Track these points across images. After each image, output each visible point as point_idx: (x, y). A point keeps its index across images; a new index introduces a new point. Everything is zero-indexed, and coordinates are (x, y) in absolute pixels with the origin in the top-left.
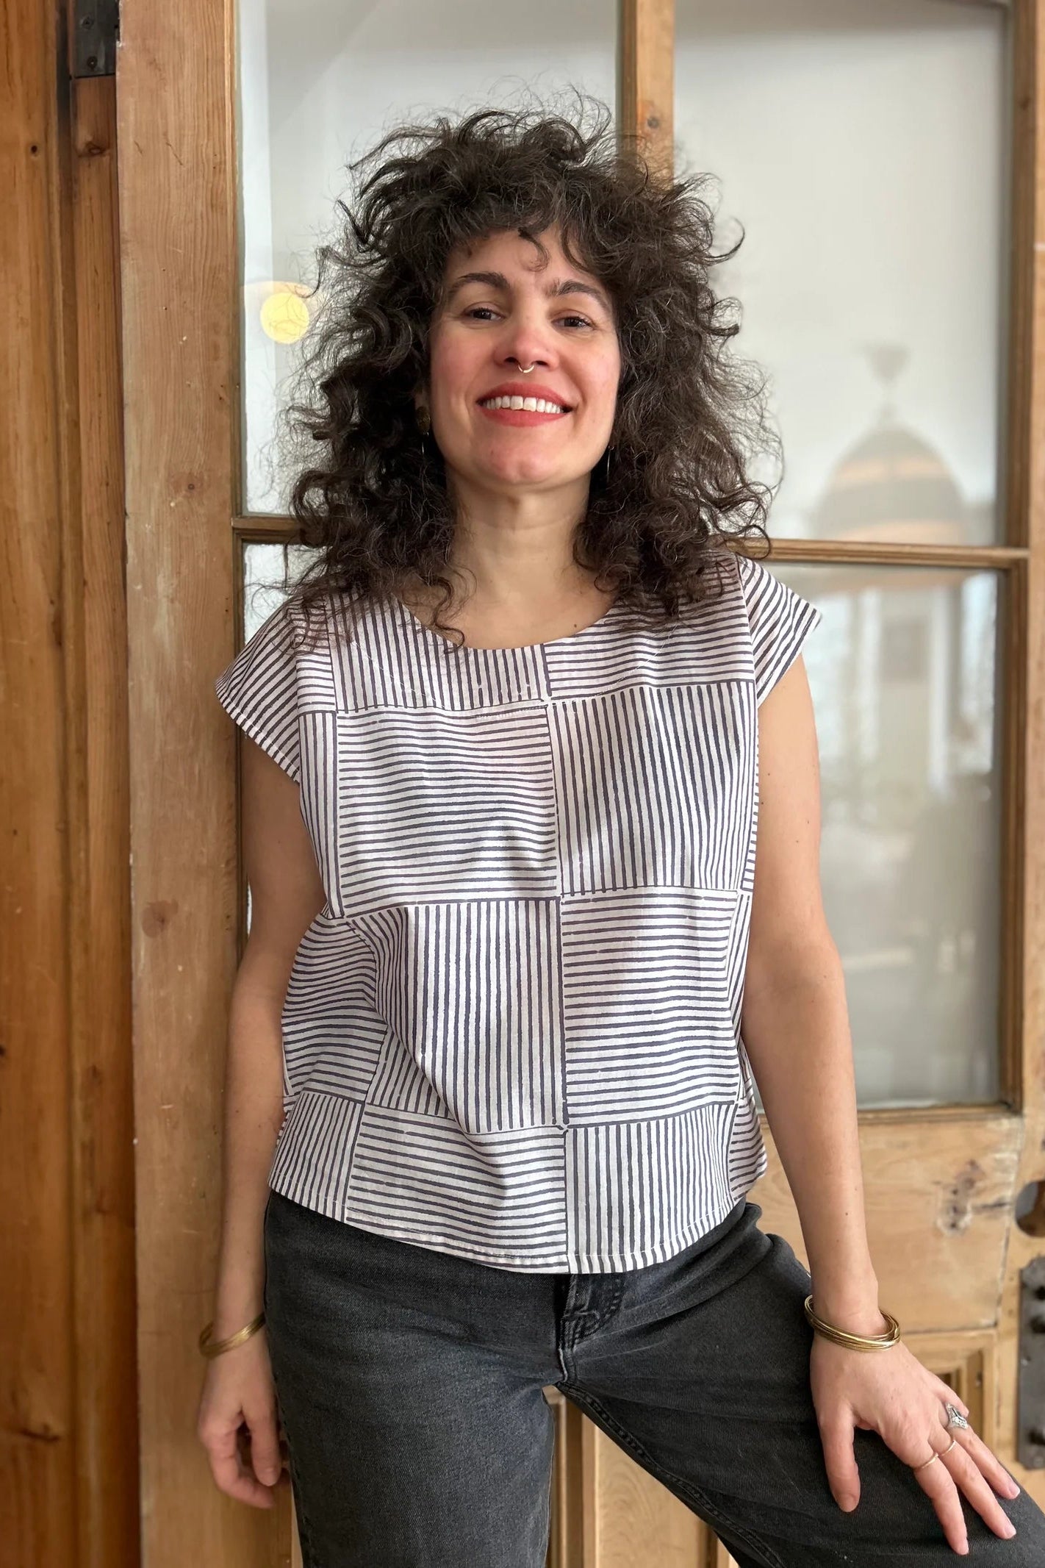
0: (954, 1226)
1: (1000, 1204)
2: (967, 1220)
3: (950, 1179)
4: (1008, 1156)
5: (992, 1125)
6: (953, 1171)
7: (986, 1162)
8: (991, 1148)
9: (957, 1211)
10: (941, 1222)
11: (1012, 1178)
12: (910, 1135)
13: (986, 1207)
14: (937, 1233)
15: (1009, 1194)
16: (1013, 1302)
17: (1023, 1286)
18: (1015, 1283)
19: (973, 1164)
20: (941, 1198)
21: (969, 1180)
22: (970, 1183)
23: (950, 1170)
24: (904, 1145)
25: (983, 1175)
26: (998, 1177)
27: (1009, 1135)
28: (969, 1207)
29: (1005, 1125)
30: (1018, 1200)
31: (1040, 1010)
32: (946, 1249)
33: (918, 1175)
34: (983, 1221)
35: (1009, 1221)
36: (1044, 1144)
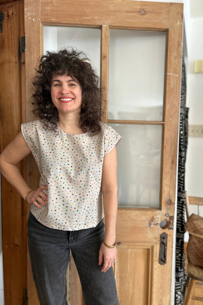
0: (150, 226)
1: (157, 224)
2: (152, 226)
3: (149, 220)
4: (159, 216)
5: (156, 211)
6: (150, 218)
7: (155, 217)
8: (156, 215)
9: (150, 224)
10: (147, 226)
11: (160, 220)
12: (143, 212)
13: (155, 224)
14: (147, 227)
15: (159, 222)
16: (159, 239)
17: (161, 237)
18: (160, 236)
19: (153, 217)
20: (148, 222)
21: (152, 219)
22: (152, 220)
23: (149, 218)
24: (142, 213)
25: (155, 219)
26: (157, 220)
27: (159, 213)
28: (152, 223)
29: (159, 211)
30: (161, 223)
31: (165, 194)
32: (148, 230)
33: (144, 218)
34: (154, 226)
35: (159, 226)
36: (165, 215)
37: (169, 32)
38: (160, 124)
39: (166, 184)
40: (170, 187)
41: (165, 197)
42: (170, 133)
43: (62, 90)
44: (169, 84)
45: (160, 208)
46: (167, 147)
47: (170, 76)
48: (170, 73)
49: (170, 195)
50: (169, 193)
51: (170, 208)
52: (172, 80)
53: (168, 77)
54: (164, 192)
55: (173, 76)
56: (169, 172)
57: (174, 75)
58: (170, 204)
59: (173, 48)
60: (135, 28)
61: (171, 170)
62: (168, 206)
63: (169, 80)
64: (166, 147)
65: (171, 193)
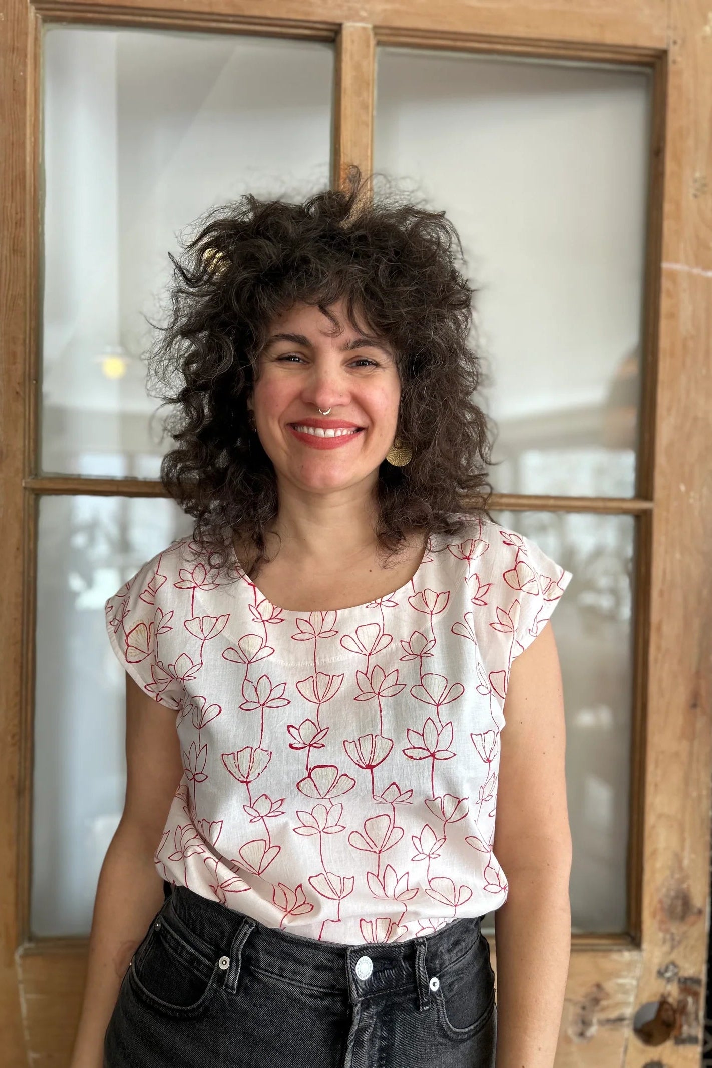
0: (582, 1035)
1: (620, 1020)
2: (593, 1030)
3: (580, 998)
4: (629, 981)
5: (615, 956)
6: (582, 991)
7: (609, 986)
8: (614, 975)
9: (586, 1023)
10: (572, 1031)
11: (632, 999)
13: (609, 1021)
14: (569, 1041)
15: (629, 1012)
19: (599, 986)
20: (573, 1013)
21: (595, 998)
22: (596, 1001)
23: (580, 991)
25: (608, 996)
26: (620, 997)
27: (630, 965)
28: (595, 1021)
29: (628, 956)
30: (637, 1016)
31: (658, 865)
32: (576, 1053)
34: (605, 1033)
35: (627, 1033)
36: (661, 974)
37: (672, 68)
38: (625, 512)
39: (660, 816)
40: (682, 830)
41: (659, 878)
42: (678, 556)
43: (317, 386)
44: (672, 316)
45: (633, 939)
46: (666, 629)
47: (673, 276)
48: (677, 261)
49: (681, 868)
50: (678, 858)
51: (685, 935)
52: (685, 297)
53: (666, 284)
54: (655, 852)
55: (690, 276)
56: (677, 754)
57: (696, 271)
58: (683, 917)
59: (691, 142)
60: (506, 40)
61: (685, 744)
62: (676, 928)
63: (670, 295)
64: (659, 629)
65: (686, 862)
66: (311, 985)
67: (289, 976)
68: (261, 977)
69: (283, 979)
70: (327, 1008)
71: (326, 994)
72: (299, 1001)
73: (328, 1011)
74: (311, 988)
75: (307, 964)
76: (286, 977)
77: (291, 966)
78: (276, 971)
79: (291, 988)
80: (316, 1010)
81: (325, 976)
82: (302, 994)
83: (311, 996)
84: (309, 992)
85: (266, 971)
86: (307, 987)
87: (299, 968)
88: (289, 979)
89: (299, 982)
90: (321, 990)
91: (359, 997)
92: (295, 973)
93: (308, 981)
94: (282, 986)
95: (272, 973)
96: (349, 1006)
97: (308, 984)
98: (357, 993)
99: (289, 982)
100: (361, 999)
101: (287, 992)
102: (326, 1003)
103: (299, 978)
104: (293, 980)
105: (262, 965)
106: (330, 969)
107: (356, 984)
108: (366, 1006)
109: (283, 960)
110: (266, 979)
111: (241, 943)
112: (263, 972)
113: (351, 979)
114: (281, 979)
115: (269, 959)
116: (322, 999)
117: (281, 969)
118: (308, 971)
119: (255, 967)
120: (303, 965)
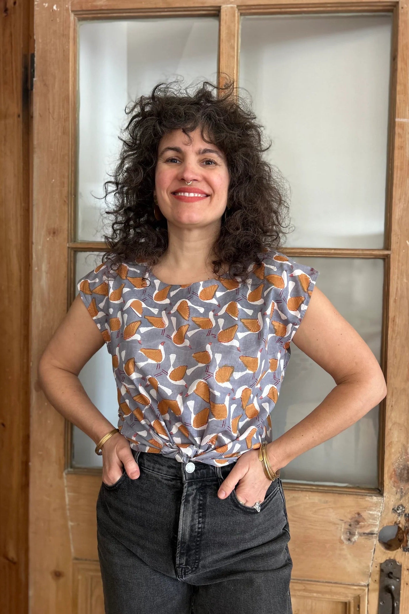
0: (349, 540)
1: (372, 534)
2: (356, 538)
3: (348, 519)
4: (376, 513)
5: (368, 498)
6: (349, 516)
7: (365, 514)
8: (366, 508)
9: (351, 534)
10: (343, 537)
11: (378, 523)
12: (330, 498)
13: (364, 534)
14: (341, 542)
15: (376, 530)
19: (359, 514)
20: (343, 527)
21: (357, 520)
22: (358, 522)
24: (326, 502)
25: (364, 520)
26: (371, 521)
27: (376, 504)
28: (357, 533)
29: (375, 499)
30: (381, 532)
31: (393, 450)
32: (346, 550)
33: (333, 516)
34: (363, 540)
35: (375, 541)
36: (394, 510)
38: (376, 257)
41: (394, 458)
44: (402, 148)
45: (379, 491)
47: (402, 125)
49: (407, 453)
50: (405, 447)
54: (391, 444)
58: (407, 480)
62: (403, 486)
63: (401, 136)
66: (166, 475)
67: (157, 470)
68: (145, 471)
69: (155, 472)
70: (174, 485)
71: (173, 479)
72: (161, 481)
73: (174, 487)
74: (166, 476)
75: (165, 465)
76: (155, 471)
77: (157, 466)
78: (151, 468)
79: (157, 476)
80: (169, 486)
81: (172, 470)
82: (162, 478)
83: (166, 479)
84: (166, 478)
85: (147, 468)
86: (164, 475)
87: (161, 467)
88: (157, 472)
89: (161, 473)
90: (171, 477)
91: (186, 480)
92: (159, 469)
93: (165, 473)
94: (154, 475)
95: (150, 469)
96: (182, 484)
97: (165, 474)
98: (186, 478)
99: (157, 473)
100: (187, 481)
101: (156, 478)
102: (173, 483)
103: (161, 471)
104: (158, 472)
105: (146, 466)
106: (175, 468)
107: (185, 474)
108: (190, 485)
109: (154, 464)
110: (147, 472)
111: (137, 456)
112: (146, 469)
113: (183, 472)
114: (153, 472)
115: (149, 463)
116: (171, 481)
117: (154, 468)
118: (165, 468)
119: (143, 467)
120: (162, 466)
